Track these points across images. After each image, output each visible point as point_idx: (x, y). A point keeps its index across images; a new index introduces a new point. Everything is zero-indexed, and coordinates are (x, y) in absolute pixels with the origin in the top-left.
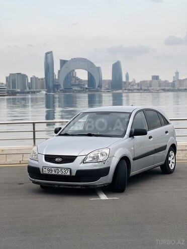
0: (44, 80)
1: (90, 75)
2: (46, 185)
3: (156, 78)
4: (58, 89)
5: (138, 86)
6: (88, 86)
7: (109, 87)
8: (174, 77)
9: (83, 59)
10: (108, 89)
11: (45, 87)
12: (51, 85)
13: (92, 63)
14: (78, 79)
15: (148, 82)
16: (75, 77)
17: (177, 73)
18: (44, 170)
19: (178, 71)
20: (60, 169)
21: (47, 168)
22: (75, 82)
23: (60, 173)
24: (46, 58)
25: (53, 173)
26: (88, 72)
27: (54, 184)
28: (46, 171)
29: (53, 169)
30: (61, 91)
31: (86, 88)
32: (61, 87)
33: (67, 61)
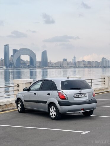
0: (4, 61)
1: (31, 58)
3: (65, 60)
4: (12, 66)
5: (56, 64)
6: (30, 65)
7: (39, 65)
8: (73, 60)
9: (27, 49)
10: (39, 66)
11: (4, 65)
12: (8, 64)
13: (32, 51)
14: (23, 61)
15: (61, 62)
16: (21, 59)
17: (75, 57)
19: (75, 56)
22: (21, 62)
24: (5, 48)
26: (30, 57)
30: (14, 67)
31: (29, 66)
32: (14, 65)
33: (18, 50)
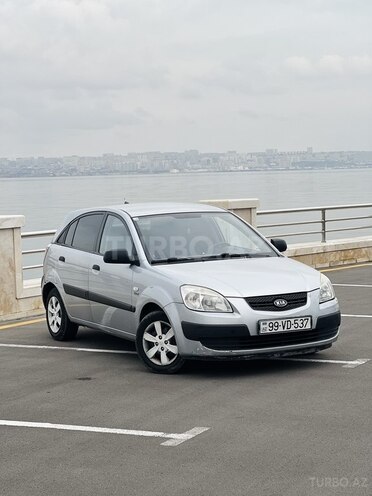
2: (256, 358)
18: (262, 326)
20: (292, 321)
21: (268, 323)
23: (293, 328)
25: (281, 329)
27: (272, 353)
28: (266, 329)
29: (280, 322)
